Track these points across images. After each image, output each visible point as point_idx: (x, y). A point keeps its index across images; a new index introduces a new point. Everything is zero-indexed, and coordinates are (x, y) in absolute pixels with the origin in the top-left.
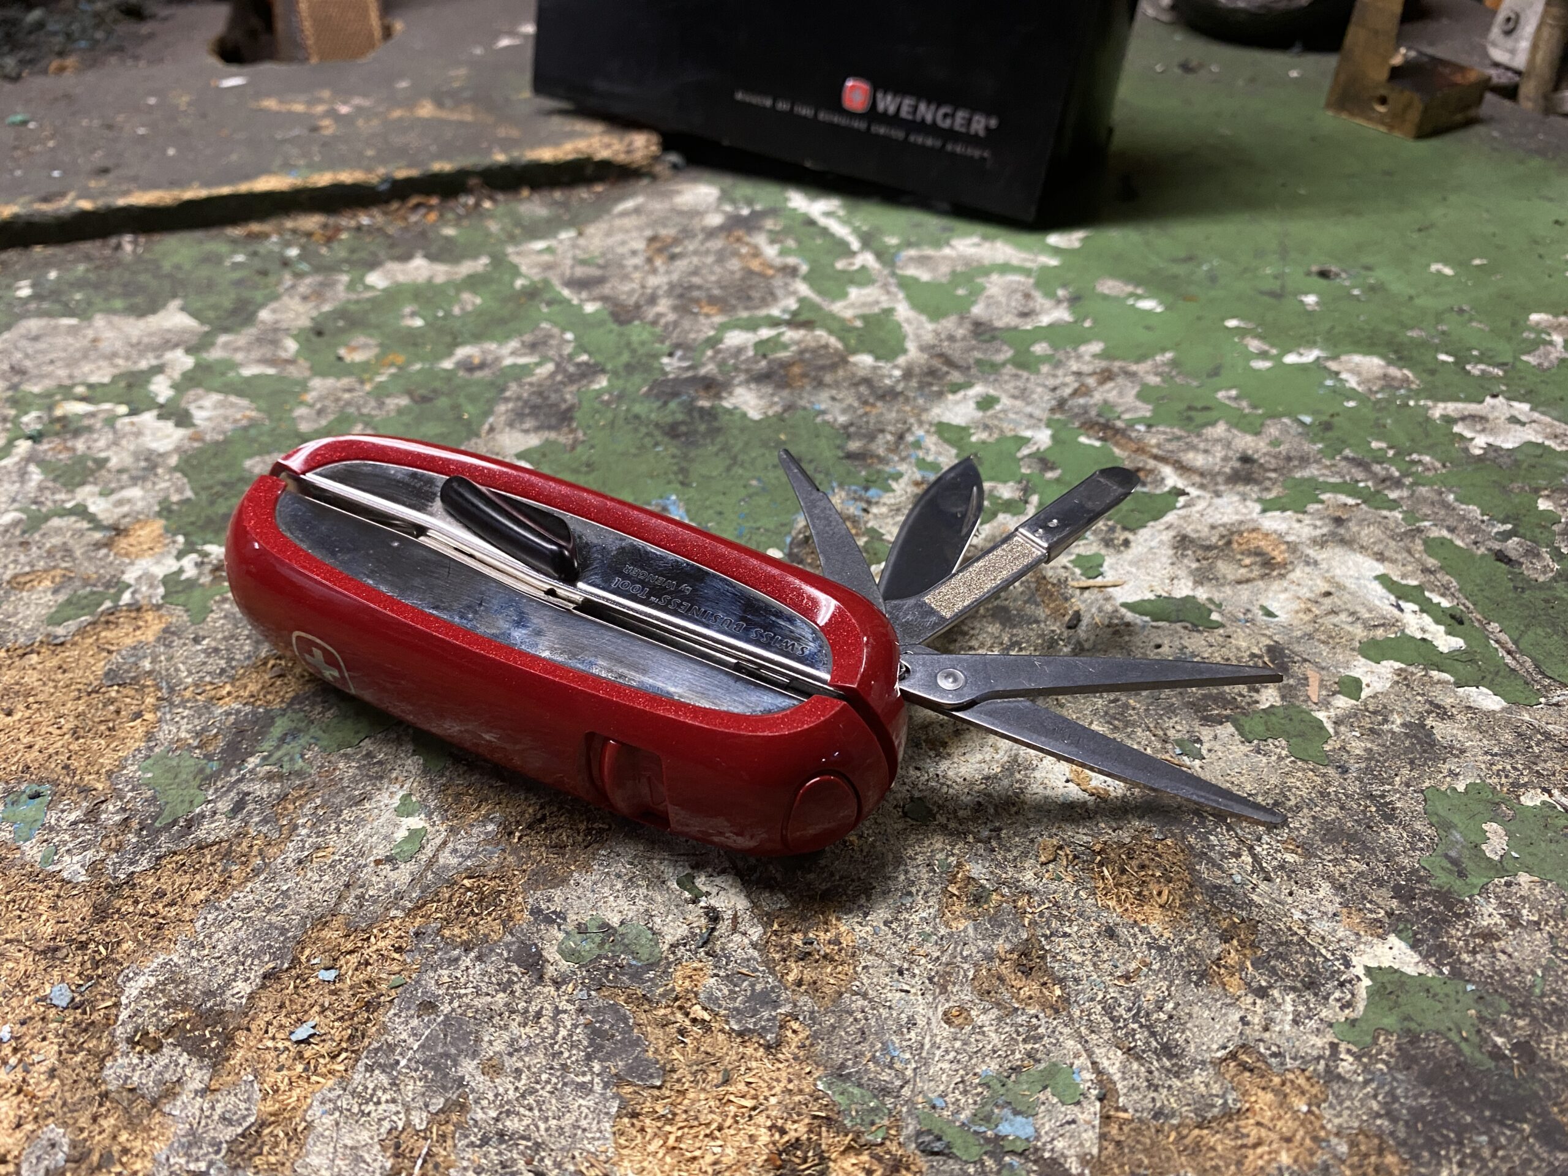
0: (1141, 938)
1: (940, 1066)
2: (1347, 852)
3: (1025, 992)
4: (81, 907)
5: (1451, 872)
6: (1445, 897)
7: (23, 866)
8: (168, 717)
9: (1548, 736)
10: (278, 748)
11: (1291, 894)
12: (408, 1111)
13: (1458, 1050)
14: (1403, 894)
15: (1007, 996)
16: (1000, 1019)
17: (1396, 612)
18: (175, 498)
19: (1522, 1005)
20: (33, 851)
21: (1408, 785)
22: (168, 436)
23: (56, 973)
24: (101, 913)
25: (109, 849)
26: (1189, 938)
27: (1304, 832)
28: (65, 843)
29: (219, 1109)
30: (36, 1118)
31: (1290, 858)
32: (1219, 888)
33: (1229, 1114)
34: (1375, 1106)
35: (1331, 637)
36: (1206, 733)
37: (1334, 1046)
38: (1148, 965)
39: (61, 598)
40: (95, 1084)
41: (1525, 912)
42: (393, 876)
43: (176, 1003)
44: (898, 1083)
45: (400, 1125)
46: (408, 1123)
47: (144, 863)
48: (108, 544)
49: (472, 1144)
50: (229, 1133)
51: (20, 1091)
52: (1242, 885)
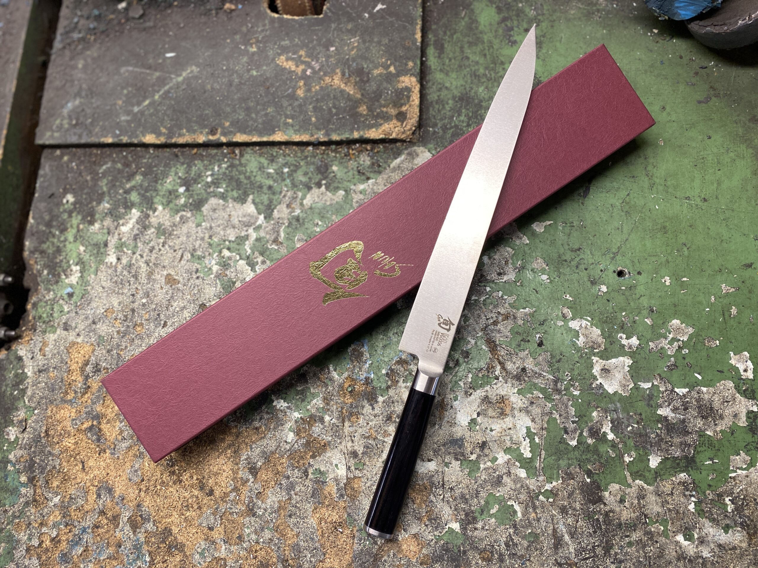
2: (463, 502)
5: (480, 513)
6: (474, 518)
9: (528, 488)
11: (445, 507)
13: (453, 547)
14: (467, 515)
17: (523, 440)
19: (471, 544)
21: (487, 490)
27: (457, 494)
29: (255, 487)
32: (432, 501)
34: (432, 551)
35: (501, 443)
36: (453, 462)
41: (487, 527)
43: (249, 463)
46: (282, 499)
50: (256, 492)
52: (437, 502)
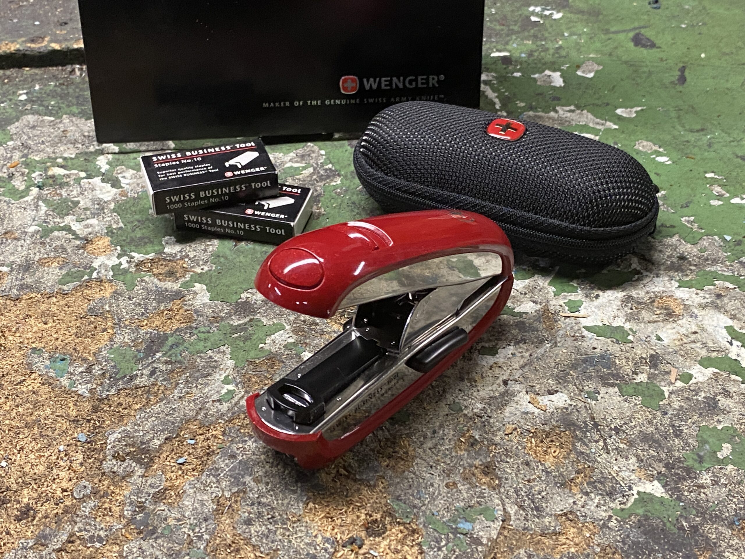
0: (540, 467)
1: (440, 502)
2: (650, 447)
3: (484, 480)
4: (87, 406)
5: (696, 460)
6: (689, 470)
7: (61, 388)
8: (119, 332)
10: (170, 350)
11: (616, 460)
12: (223, 491)
13: (664, 525)
14: (669, 466)
15: (474, 480)
16: (469, 489)
17: (728, 345)
18: (114, 226)
19: (701, 513)
20: (65, 381)
21: (694, 423)
22: (108, 192)
23: (79, 429)
24: (95, 409)
25: (97, 384)
26: (562, 470)
27: (633, 436)
28: (78, 380)
29: (149, 482)
30: (77, 478)
31: (622, 446)
32: (583, 453)
33: (555, 533)
34: (618, 538)
35: (687, 354)
36: (603, 390)
37: (610, 517)
38: (540, 478)
39: (64, 272)
40: (99, 469)
41: (722, 480)
42: (220, 407)
43: (130, 445)
44: (420, 505)
45: (220, 495)
46: (223, 495)
47: (113, 391)
48: (83, 247)
49: (247, 505)
50: (152, 491)
51: (69, 469)
52: (595, 453)
